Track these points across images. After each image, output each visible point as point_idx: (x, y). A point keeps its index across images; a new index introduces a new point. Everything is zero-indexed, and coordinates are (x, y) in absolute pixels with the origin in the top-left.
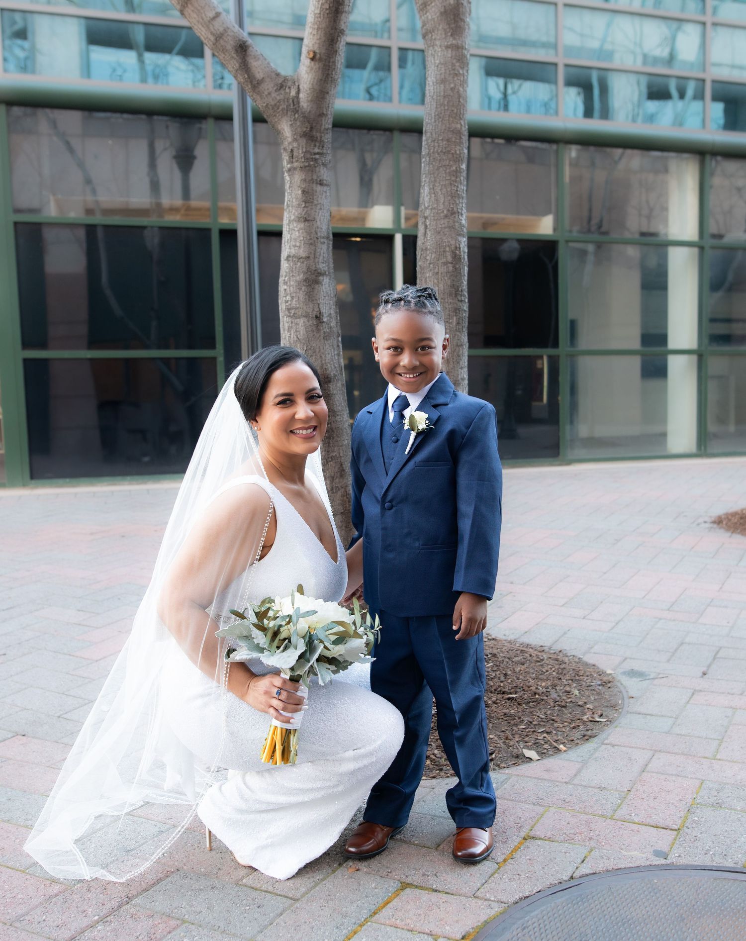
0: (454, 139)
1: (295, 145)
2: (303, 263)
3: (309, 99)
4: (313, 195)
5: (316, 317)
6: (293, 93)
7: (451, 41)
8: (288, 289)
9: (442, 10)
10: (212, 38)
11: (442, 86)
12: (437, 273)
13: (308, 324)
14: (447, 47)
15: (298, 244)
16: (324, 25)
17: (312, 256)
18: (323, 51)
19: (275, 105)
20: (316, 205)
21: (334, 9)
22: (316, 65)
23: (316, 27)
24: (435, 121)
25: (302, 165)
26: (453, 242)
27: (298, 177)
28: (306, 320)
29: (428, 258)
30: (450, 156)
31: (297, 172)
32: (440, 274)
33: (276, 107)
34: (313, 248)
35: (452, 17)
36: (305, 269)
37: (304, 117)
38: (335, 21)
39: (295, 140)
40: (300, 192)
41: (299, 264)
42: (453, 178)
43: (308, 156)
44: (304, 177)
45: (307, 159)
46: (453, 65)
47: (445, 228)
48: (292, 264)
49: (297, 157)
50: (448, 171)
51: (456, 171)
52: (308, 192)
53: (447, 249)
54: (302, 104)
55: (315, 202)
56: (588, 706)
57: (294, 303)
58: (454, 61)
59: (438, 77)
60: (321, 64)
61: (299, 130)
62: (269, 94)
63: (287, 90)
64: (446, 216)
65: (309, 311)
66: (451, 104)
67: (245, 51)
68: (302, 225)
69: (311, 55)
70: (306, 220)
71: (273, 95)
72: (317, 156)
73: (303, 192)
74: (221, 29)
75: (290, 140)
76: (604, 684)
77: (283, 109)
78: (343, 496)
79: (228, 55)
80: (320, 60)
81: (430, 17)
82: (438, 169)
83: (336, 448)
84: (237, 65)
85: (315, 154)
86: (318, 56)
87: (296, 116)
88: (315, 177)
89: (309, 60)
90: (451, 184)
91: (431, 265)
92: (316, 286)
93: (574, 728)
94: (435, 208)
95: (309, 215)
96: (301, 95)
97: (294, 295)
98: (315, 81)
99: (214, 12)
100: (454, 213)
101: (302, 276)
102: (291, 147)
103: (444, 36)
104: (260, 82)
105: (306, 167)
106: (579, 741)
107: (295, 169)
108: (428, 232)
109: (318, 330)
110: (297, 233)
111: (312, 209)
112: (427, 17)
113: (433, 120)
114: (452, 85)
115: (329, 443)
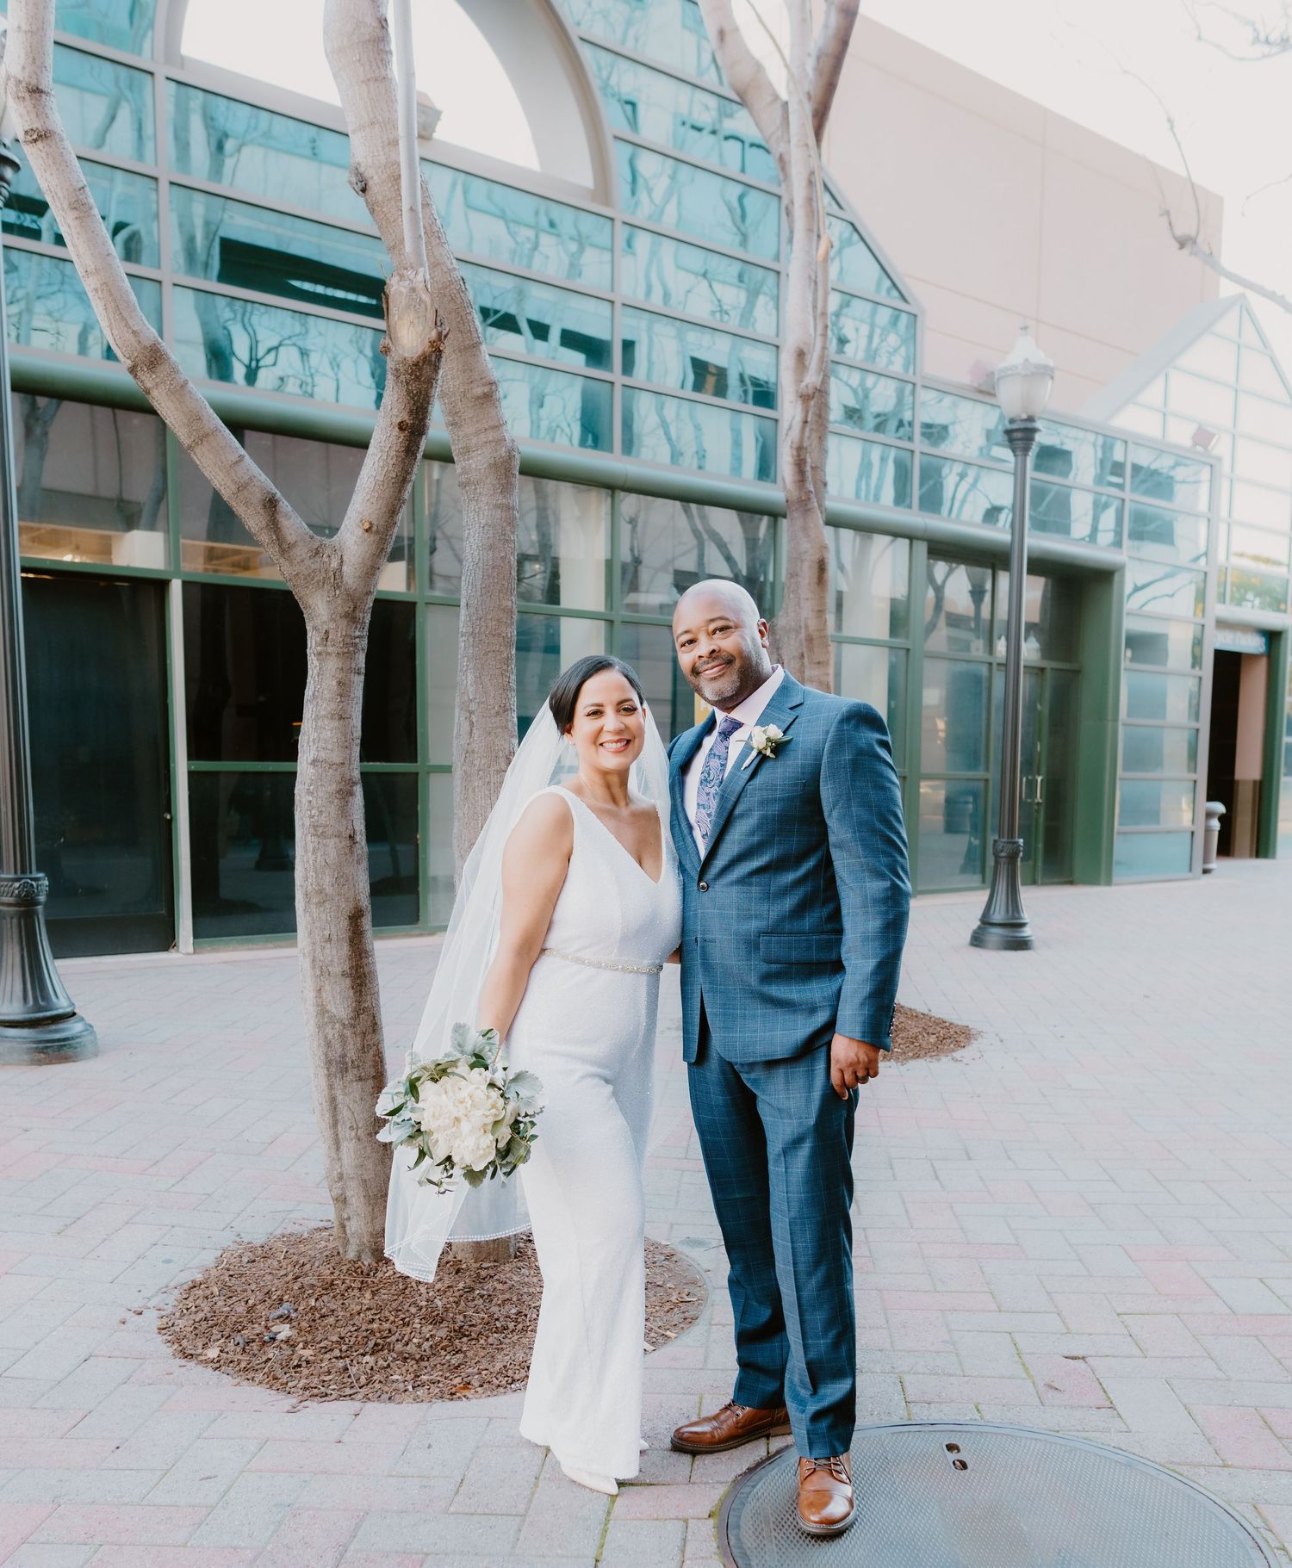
0: (505, 620)
1: (332, 625)
2: (336, 770)
3: (357, 574)
4: (350, 687)
5: (350, 836)
6: (334, 564)
7: (500, 500)
8: (314, 802)
9: (492, 461)
10: (233, 487)
11: (490, 552)
12: (489, 782)
13: (341, 846)
14: (497, 506)
15: (330, 747)
16: (387, 495)
17: (347, 762)
18: (382, 523)
19: (309, 575)
20: (352, 699)
21: (401, 478)
22: (372, 538)
23: (376, 495)
24: (482, 595)
25: (340, 651)
26: (506, 746)
27: (333, 664)
28: (337, 840)
29: (476, 762)
30: (501, 640)
31: (331, 658)
32: (492, 784)
33: (309, 578)
34: (348, 752)
35: (503, 471)
36: (338, 778)
37: (348, 595)
38: (400, 491)
39: (332, 619)
40: (334, 683)
41: (331, 771)
42: (505, 667)
43: (348, 640)
44: (340, 665)
45: (346, 645)
46: (504, 529)
47: (497, 728)
48: (320, 770)
49: (333, 640)
50: (498, 657)
51: (508, 659)
52: (344, 684)
53: (500, 754)
54: (345, 579)
55: (352, 695)
56: (668, 1285)
57: (323, 820)
58: (505, 525)
59: (484, 541)
60: (377, 538)
61: (339, 608)
62: (302, 561)
63: (325, 559)
64: (498, 713)
65: (343, 829)
66: (501, 576)
67: (275, 507)
68: (336, 724)
69: (367, 526)
70: (341, 718)
71: (307, 562)
72: (357, 640)
73: (339, 683)
74: (246, 478)
75: (325, 618)
76: (669, 1257)
77: (318, 582)
78: (375, 1056)
79: (252, 509)
80: (377, 532)
81: (474, 466)
82: (486, 654)
83: (369, 997)
84: (264, 523)
85: (355, 638)
86: (374, 528)
87: (338, 592)
88: (353, 666)
89: (361, 531)
90: (502, 674)
91: (481, 773)
92: (350, 799)
93: (668, 1311)
94: (482, 703)
95: (345, 712)
96: (345, 568)
97: (324, 809)
98: (368, 555)
99: (237, 455)
100: (507, 710)
101: (334, 786)
102: (325, 627)
103: (492, 492)
104: (291, 546)
105: (344, 653)
106: (682, 1325)
107: (329, 654)
108: (475, 731)
109: (352, 853)
110: (329, 733)
111: (348, 704)
112: (470, 465)
113: (479, 593)
114: (503, 554)
115: (361, 991)
